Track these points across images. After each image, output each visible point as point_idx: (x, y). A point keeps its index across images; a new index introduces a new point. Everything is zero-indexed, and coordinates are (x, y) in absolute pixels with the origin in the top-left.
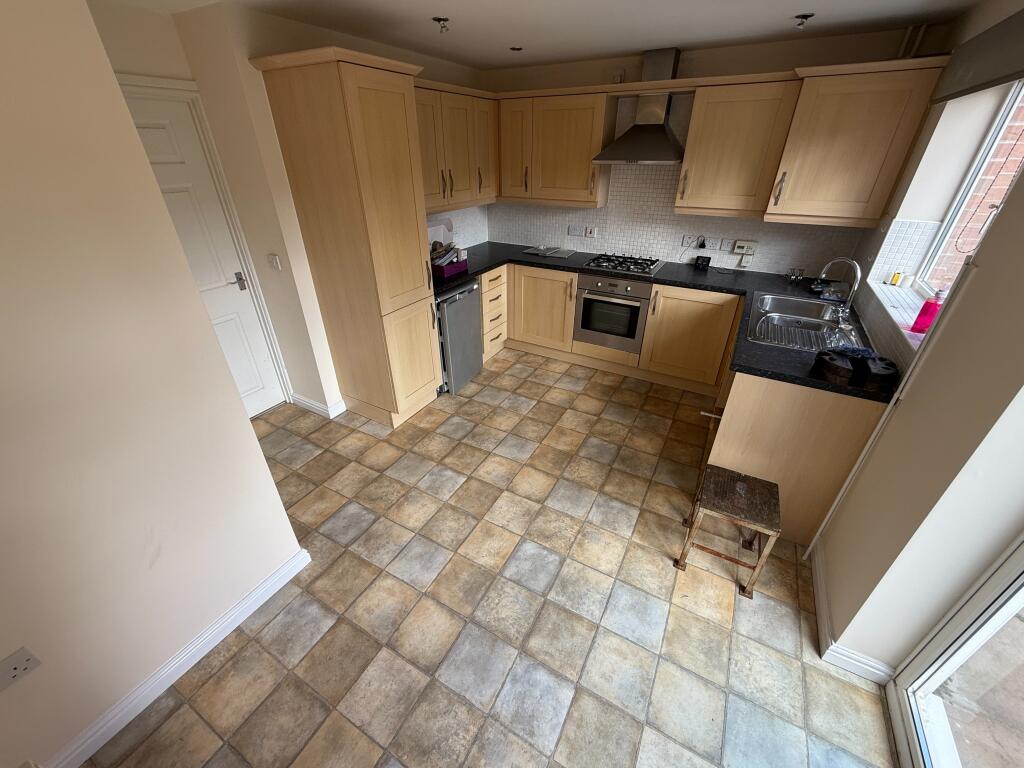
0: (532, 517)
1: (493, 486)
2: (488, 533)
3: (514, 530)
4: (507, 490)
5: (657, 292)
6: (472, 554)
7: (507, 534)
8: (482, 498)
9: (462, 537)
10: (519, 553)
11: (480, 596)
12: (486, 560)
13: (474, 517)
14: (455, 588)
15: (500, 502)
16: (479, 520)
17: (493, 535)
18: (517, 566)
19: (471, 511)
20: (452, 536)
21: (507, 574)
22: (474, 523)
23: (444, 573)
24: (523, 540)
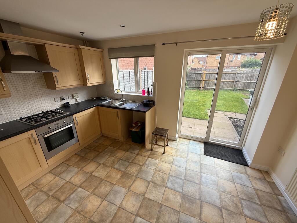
0: (156, 185)
1: (143, 202)
2: (167, 200)
3: (164, 190)
4: (144, 195)
5: (75, 117)
6: (178, 205)
7: (165, 193)
8: (150, 206)
9: (172, 211)
10: (172, 188)
11: (192, 198)
12: (179, 198)
13: (161, 207)
14: (193, 208)
15: (151, 197)
16: (162, 205)
17: (168, 198)
18: (177, 188)
19: (158, 209)
20: (173, 216)
21: (181, 191)
22: (163, 207)
23: (189, 214)
24: (167, 187)
